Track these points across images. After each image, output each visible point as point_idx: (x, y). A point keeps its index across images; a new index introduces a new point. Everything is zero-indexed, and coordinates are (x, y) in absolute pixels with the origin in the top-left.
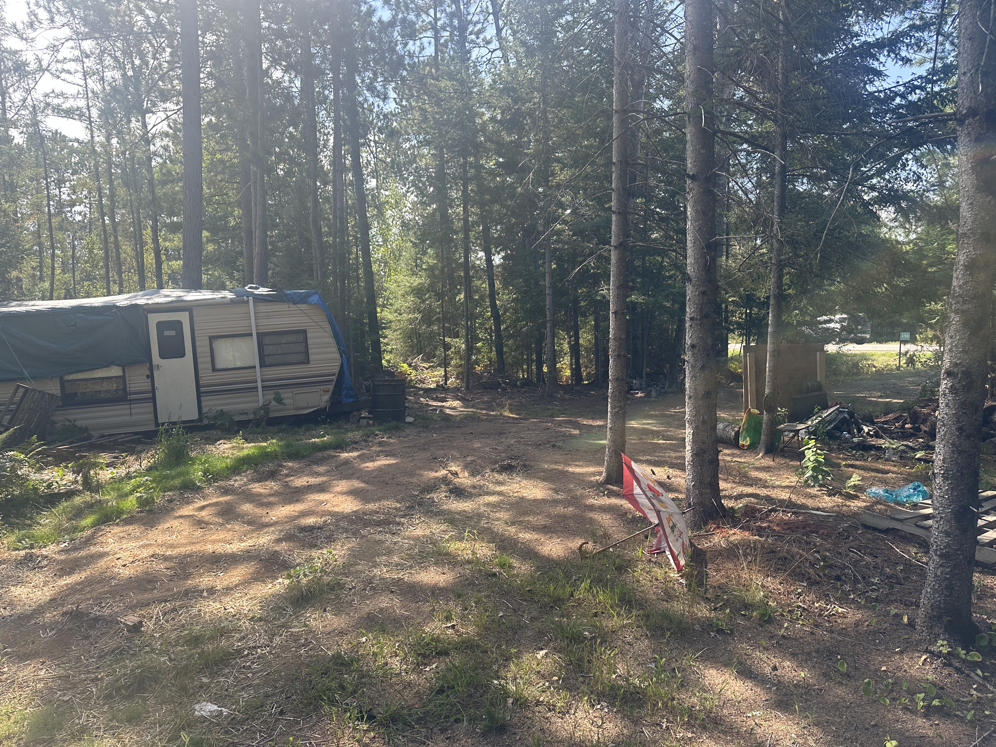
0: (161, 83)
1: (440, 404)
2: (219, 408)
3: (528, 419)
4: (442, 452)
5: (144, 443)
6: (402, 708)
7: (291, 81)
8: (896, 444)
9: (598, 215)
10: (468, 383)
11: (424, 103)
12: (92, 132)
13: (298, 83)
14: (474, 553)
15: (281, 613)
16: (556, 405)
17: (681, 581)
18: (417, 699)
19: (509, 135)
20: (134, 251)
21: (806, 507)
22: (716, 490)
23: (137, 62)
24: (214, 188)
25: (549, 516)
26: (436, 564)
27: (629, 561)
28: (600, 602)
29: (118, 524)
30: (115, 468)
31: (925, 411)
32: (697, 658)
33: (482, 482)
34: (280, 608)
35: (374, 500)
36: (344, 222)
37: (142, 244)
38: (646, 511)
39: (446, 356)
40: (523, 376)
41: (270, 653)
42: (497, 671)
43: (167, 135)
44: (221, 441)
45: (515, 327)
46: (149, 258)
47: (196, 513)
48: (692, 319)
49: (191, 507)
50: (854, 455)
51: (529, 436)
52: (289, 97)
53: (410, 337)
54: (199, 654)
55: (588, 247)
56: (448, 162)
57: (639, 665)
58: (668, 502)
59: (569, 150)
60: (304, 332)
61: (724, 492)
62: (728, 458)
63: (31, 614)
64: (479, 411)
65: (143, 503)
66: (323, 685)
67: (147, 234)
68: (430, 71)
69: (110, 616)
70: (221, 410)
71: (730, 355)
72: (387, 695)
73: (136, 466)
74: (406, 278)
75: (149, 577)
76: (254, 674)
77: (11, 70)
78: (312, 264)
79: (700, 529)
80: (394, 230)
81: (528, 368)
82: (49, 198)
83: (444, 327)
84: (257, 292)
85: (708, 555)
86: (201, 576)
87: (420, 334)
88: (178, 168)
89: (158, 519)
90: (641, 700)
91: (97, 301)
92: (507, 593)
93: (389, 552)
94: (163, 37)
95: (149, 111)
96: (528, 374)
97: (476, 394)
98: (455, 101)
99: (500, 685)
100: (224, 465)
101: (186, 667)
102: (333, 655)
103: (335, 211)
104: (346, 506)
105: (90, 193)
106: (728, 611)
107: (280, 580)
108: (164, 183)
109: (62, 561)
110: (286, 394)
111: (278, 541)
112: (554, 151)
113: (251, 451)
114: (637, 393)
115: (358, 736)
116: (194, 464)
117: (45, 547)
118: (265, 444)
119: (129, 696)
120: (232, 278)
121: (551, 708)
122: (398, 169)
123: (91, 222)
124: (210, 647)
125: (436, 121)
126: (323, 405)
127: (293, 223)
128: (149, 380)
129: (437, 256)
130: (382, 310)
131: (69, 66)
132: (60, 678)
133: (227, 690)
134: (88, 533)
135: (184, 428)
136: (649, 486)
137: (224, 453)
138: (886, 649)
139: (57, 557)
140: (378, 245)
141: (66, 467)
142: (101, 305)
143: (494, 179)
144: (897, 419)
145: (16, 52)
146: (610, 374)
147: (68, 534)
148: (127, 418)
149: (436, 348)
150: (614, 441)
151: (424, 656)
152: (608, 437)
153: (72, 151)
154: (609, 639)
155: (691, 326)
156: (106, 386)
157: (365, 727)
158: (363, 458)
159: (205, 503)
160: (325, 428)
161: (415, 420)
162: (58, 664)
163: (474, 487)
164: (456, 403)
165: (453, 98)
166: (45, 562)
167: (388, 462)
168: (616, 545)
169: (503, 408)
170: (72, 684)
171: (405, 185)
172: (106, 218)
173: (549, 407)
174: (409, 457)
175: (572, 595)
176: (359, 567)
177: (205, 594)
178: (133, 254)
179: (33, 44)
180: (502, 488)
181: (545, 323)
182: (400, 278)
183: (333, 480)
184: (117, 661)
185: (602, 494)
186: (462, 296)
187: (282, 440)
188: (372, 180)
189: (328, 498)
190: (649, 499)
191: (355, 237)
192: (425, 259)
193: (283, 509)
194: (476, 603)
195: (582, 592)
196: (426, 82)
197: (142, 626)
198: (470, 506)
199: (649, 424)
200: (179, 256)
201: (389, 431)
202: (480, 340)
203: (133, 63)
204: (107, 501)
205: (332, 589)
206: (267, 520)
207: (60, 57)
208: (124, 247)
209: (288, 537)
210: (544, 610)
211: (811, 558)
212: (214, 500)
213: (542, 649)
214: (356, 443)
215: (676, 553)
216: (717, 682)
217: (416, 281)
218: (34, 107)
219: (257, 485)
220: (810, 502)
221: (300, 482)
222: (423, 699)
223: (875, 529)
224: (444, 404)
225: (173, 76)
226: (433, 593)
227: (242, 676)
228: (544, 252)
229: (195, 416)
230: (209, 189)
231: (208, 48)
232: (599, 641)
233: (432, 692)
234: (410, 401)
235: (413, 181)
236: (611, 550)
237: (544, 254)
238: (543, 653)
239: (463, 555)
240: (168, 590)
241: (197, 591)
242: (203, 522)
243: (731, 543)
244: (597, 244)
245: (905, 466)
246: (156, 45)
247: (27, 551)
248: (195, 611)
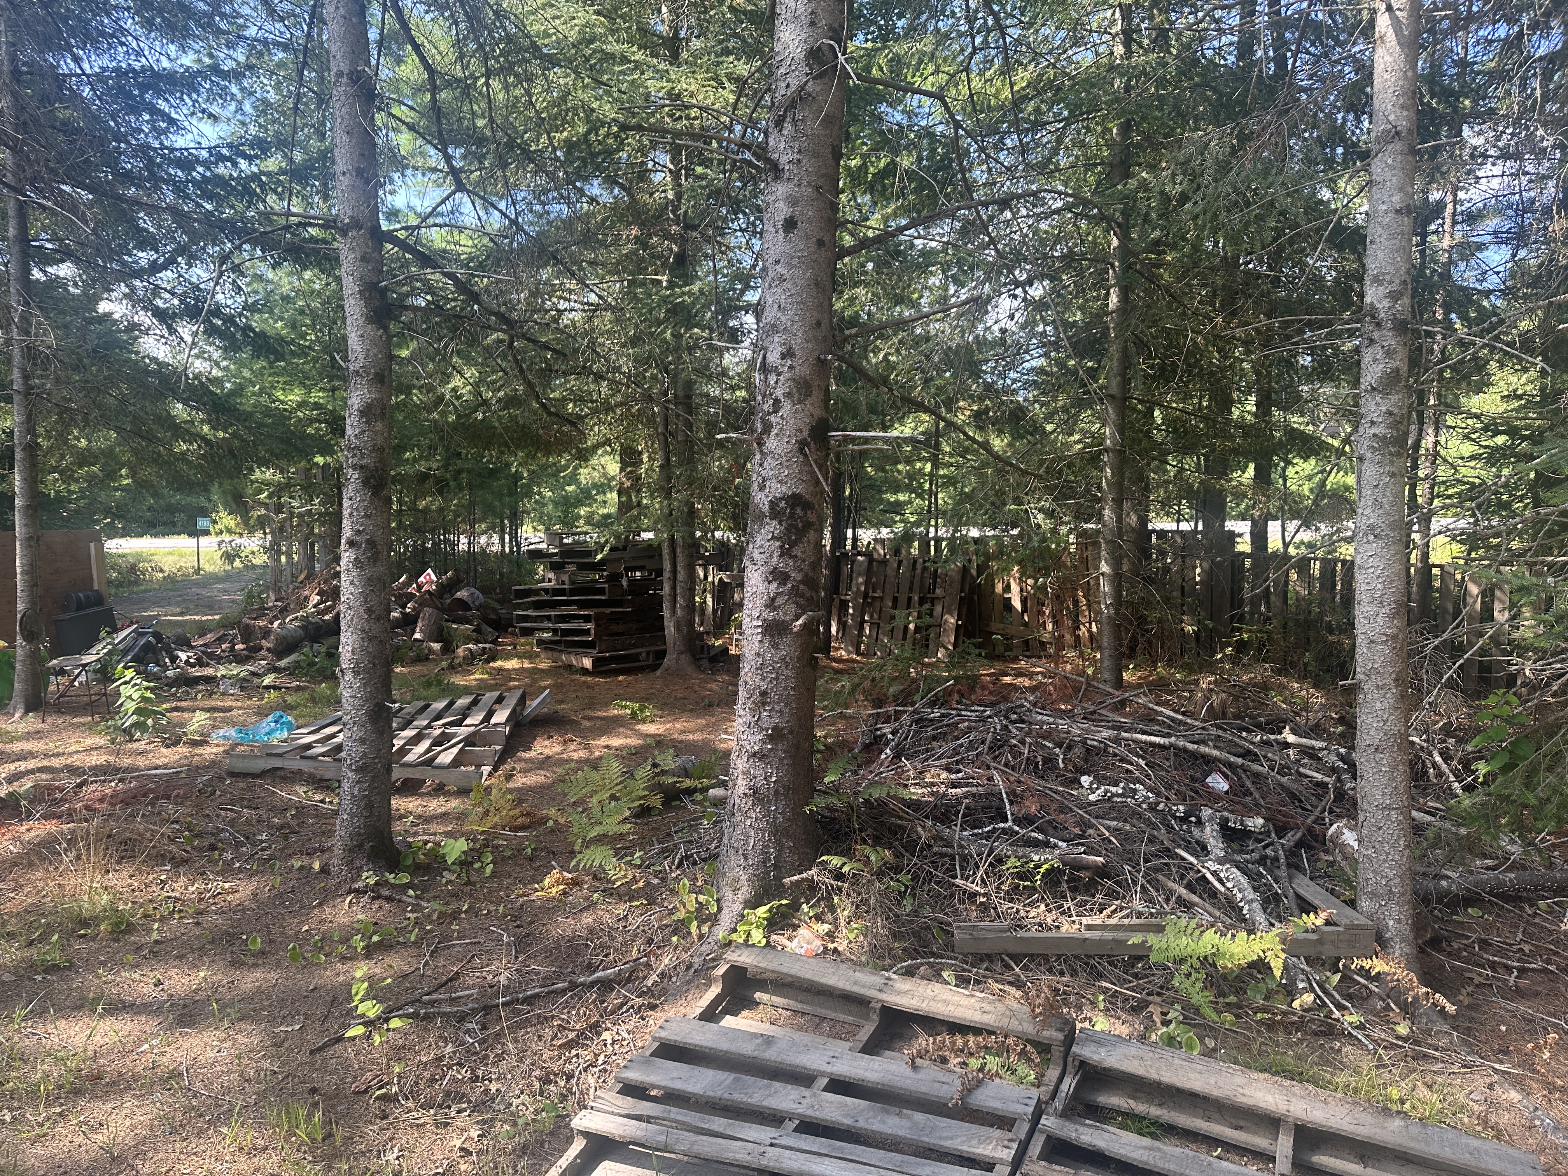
8: (235, 669)
21: (135, 769)
31: (260, 623)
50: (174, 695)
138: (301, 908)
144: (220, 640)
211: (169, 832)
220: (141, 762)
223: (246, 775)
245: (250, 698)
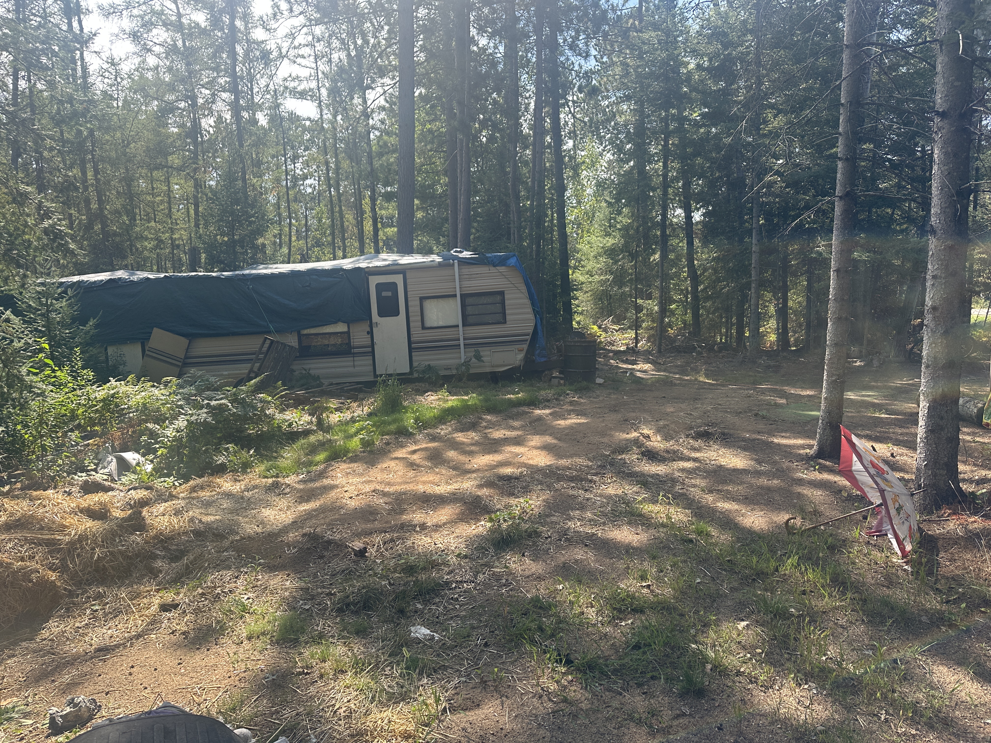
0: (379, 60)
1: (630, 367)
2: (427, 363)
3: (727, 385)
4: (634, 414)
5: (366, 392)
6: (599, 657)
7: (496, 47)
9: (818, 164)
10: (660, 345)
11: (625, 58)
12: (321, 111)
13: (502, 49)
14: (667, 516)
15: (483, 553)
16: (759, 372)
17: (906, 567)
18: (612, 652)
19: (716, 83)
20: (355, 219)
22: (954, 473)
23: (359, 42)
24: (424, 157)
25: (751, 486)
26: (629, 523)
27: (844, 541)
28: (808, 581)
29: (345, 462)
30: (341, 412)
32: (924, 651)
33: (676, 447)
34: (483, 548)
35: (567, 457)
36: (542, 186)
37: (362, 212)
38: (866, 489)
39: (637, 318)
40: (721, 339)
41: (475, 588)
42: (695, 636)
43: (383, 108)
44: (429, 393)
45: (714, 287)
46: (368, 226)
47: (409, 456)
48: (934, 277)
49: (404, 451)
51: (728, 403)
52: (494, 64)
53: (600, 299)
54: (414, 582)
55: (805, 199)
56: (649, 116)
57: (853, 650)
58: (894, 481)
59: (785, 95)
60: (502, 293)
61: (962, 475)
62: (968, 438)
63: (278, 533)
64: (671, 375)
65: (366, 444)
66: (524, 625)
67: (367, 203)
68: (633, 24)
69: (340, 540)
70: (429, 365)
71: (972, 321)
72: (584, 643)
73: (358, 412)
74: (599, 238)
75: (371, 509)
76: (461, 606)
77: (258, 59)
78: (510, 228)
79: (931, 513)
80: (589, 191)
81: (727, 331)
82: (287, 174)
83: (636, 289)
84: (461, 255)
85: (940, 543)
86: (414, 512)
87: (610, 295)
88: (393, 140)
89: (377, 459)
90: (855, 686)
91: (327, 265)
92: (705, 560)
93: (582, 508)
94: (382, 16)
95: (369, 87)
96: (726, 338)
97: (668, 358)
98: (659, 52)
99: (699, 650)
100: (432, 414)
101: (404, 592)
102: (532, 598)
103: (534, 174)
104: (539, 460)
105: (318, 167)
106: (964, 605)
107: (483, 523)
108: (381, 155)
109: (301, 490)
110: (485, 352)
111: (480, 486)
112: (766, 96)
113: (455, 404)
114: (856, 362)
115: (557, 677)
116: (406, 412)
117: (287, 477)
118: (467, 398)
119: (356, 612)
120: (438, 242)
121: (753, 680)
122: (596, 128)
123: (319, 193)
124: (423, 577)
125: (638, 75)
126: (517, 363)
127: (494, 188)
128: (369, 336)
129: (632, 216)
130: (573, 272)
131: (302, 51)
132: (302, 589)
133: (437, 617)
134: (321, 467)
135: (398, 380)
136: (872, 462)
137: (432, 404)
139: (297, 486)
140: (572, 207)
141: (303, 409)
142: (330, 268)
143: (697, 132)
145: (262, 42)
146: (828, 338)
147: (306, 467)
148: (351, 370)
149: (627, 310)
150: (829, 412)
151: (620, 611)
152: (823, 407)
153: (305, 129)
154: (819, 619)
155: (933, 285)
156: (332, 341)
157: (563, 670)
158: (555, 415)
159: (417, 448)
160: (519, 385)
161: (605, 382)
162: (300, 578)
163: (667, 452)
164: (647, 366)
165: (657, 50)
166: (288, 490)
167: (579, 421)
168: (828, 523)
169: (698, 373)
170: (311, 595)
171: (601, 144)
172: (332, 190)
173: (751, 373)
174: (600, 417)
175: (777, 570)
176: (554, 519)
177: (418, 529)
178: (354, 222)
179: (275, 34)
180: (697, 455)
181: (749, 284)
182: (593, 238)
183: (527, 434)
184: (347, 580)
185: (812, 469)
186: (657, 256)
187: (481, 395)
188: (568, 141)
189: (523, 451)
190: (872, 477)
191: (551, 199)
192: (619, 218)
193: (483, 458)
194: (671, 566)
195: (788, 568)
196: (629, 36)
197: (366, 552)
198: (664, 470)
199: (869, 396)
200: (392, 223)
201: (580, 391)
202: (674, 301)
203: (355, 43)
204: (336, 441)
205: (530, 536)
206: (470, 467)
207: (296, 43)
208: (347, 216)
209: (489, 484)
210: (745, 582)
212: (424, 446)
213: (743, 620)
214: (548, 401)
215: (901, 536)
216: (948, 681)
217: (610, 242)
218: (275, 91)
219: (460, 434)
221: (498, 434)
222: (619, 651)
224: (635, 367)
225: (390, 52)
226: (627, 552)
227: (451, 607)
228: (752, 206)
229: (407, 370)
230: (420, 158)
231: (421, 22)
232: (807, 619)
233: (628, 647)
234: (600, 362)
235: (611, 138)
236: (822, 527)
237: (751, 209)
238: (744, 624)
239: (657, 518)
240: (386, 522)
241: (411, 525)
242: (415, 464)
243: (970, 531)
244: (814, 196)
246: (376, 24)
247: (274, 479)
248: (409, 543)
